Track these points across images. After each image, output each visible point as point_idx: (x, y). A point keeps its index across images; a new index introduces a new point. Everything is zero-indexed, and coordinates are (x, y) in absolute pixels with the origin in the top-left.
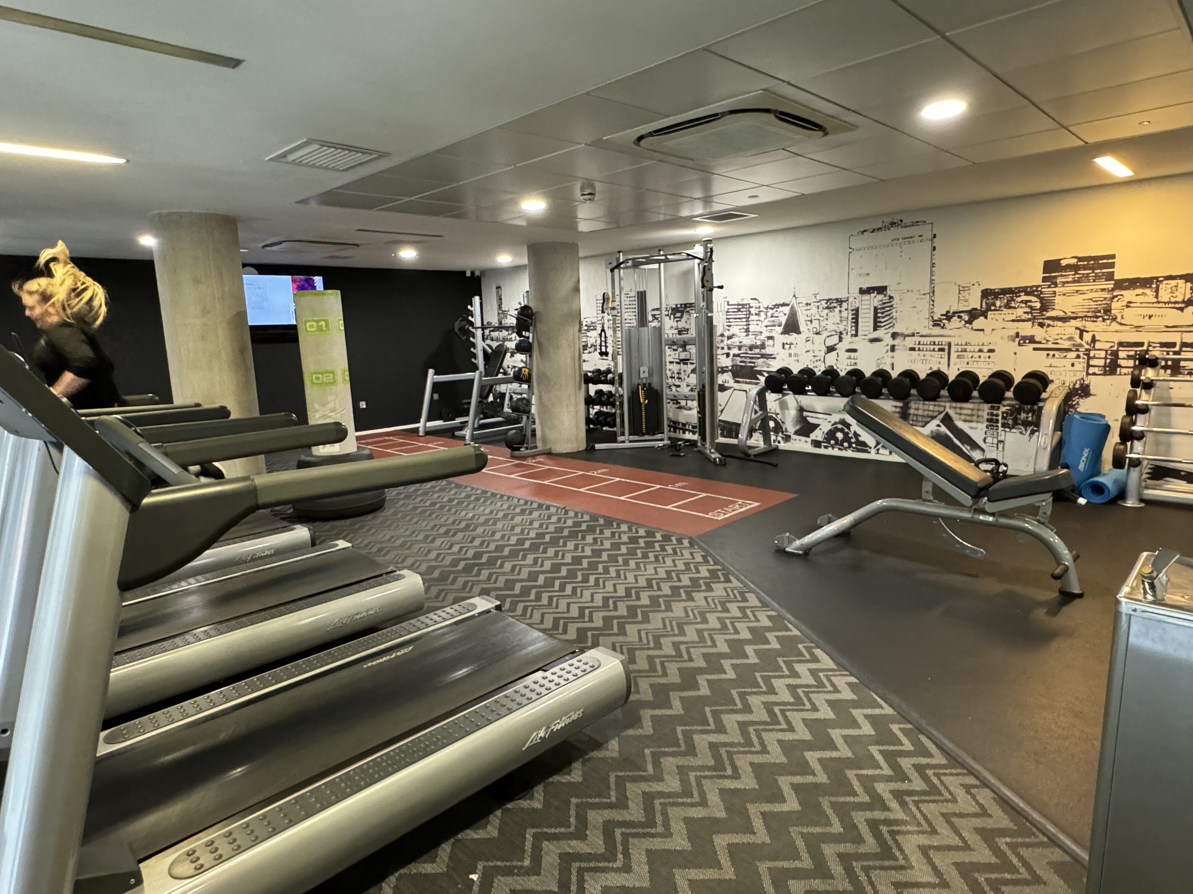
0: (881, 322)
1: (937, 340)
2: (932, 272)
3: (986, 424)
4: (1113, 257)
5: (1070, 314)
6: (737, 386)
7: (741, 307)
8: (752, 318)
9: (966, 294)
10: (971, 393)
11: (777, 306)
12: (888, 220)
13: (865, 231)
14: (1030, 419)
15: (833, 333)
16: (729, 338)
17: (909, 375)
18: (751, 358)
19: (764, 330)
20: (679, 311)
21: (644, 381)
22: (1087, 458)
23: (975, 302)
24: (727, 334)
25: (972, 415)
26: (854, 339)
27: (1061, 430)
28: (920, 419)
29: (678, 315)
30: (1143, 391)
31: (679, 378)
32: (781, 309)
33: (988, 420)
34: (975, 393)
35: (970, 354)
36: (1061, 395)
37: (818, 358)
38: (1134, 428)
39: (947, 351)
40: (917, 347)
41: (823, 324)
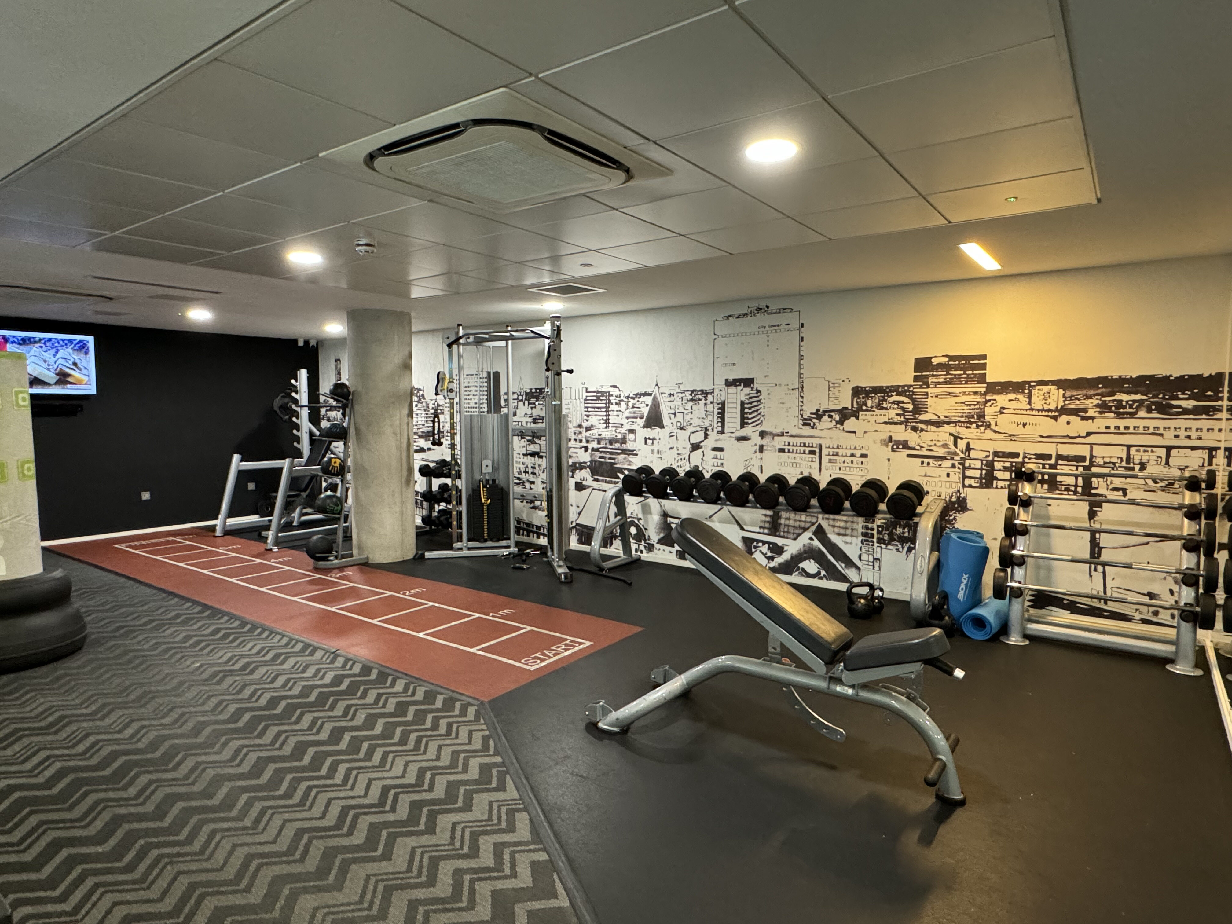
0: (748, 419)
1: (807, 441)
2: (800, 365)
3: (860, 538)
4: (984, 357)
5: (943, 418)
6: (596, 485)
7: (600, 395)
8: (612, 407)
9: (835, 391)
10: (843, 504)
11: (638, 395)
12: (754, 305)
13: (730, 316)
14: (906, 535)
15: (699, 429)
16: (588, 429)
17: (778, 480)
18: (611, 453)
19: (624, 421)
20: (533, 396)
21: (487, 478)
22: (966, 585)
23: (846, 401)
24: (585, 424)
25: (846, 528)
26: (721, 436)
27: (938, 551)
28: (791, 530)
29: (533, 400)
30: (1021, 508)
31: (533, 473)
32: (643, 399)
33: (864, 534)
34: (847, 504)
35: (843, 459)
36: (937, 509)
37: (683, 457)
38: (1014, 552)
39: (818, 454)
40: (786, 448)
41: (688, 417)
